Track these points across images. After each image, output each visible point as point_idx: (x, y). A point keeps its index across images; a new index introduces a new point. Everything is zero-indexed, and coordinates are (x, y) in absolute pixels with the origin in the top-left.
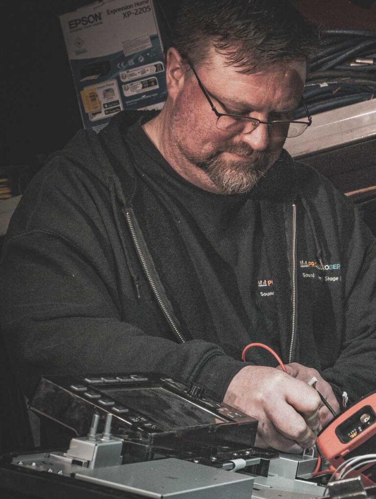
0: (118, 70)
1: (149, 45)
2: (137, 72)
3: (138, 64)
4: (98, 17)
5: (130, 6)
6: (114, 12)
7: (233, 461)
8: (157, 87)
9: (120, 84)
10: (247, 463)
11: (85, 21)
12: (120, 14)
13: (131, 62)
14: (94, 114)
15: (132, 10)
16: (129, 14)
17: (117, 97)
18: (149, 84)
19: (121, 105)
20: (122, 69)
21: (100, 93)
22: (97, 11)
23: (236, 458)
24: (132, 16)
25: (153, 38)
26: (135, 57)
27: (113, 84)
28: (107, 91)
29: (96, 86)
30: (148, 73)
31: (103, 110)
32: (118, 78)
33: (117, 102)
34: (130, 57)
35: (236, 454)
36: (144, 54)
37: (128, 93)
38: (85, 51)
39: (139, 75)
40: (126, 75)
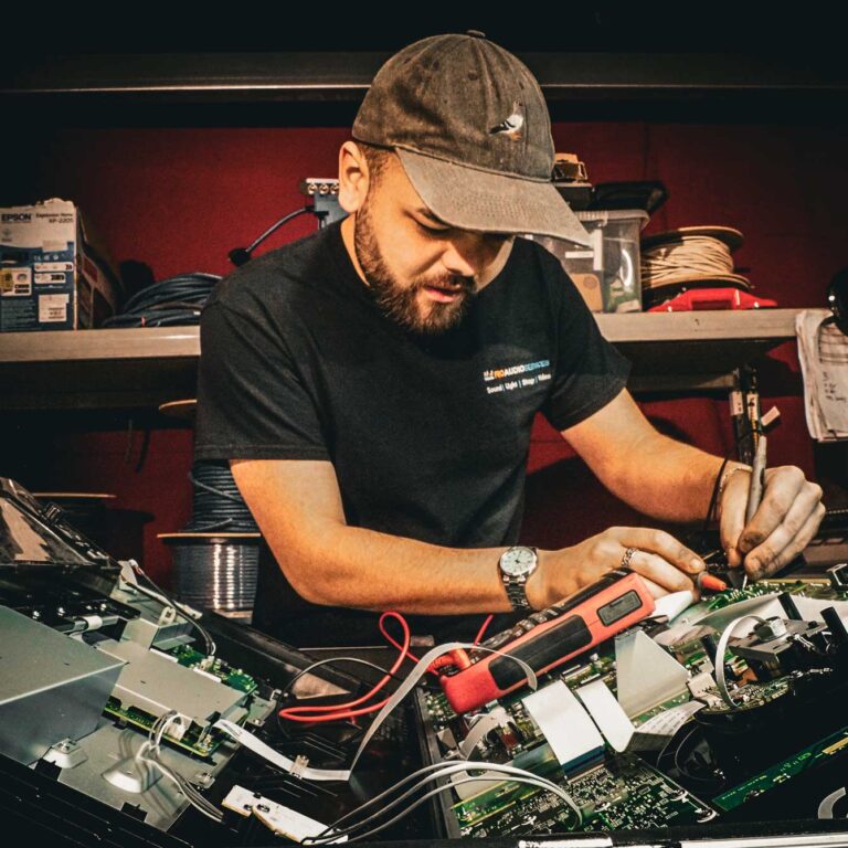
0: (34, 261)
1: (65, 248)
2: (50, 266)
3: (52, 260)
4: (28, 217)
5: (57, 215)
6: (42, 216)
7: (86, 618)
8: (64, 281)
9: (34, 272)
10: (104, 622)
11: (17, 217)
12: (46, 219)
13: (47, 258)
14: (6, 291)
15: (57, 218)
16: (54, 221)
17: (28, 282)
18: (58, 277)
19: (30, 289)
20: (37, 261)
21: (15, 276)
22: (28, 213)
23: (91, 613)
24: (57, 223)
25: (70, 244)
26: (51, 255)
27: (28, 271)
28: (21, 275)
29: (13, 269)
30: (59, 269)
31: (14, 289)
32: (33, 268)
33: (27, 286)
34: (48, 253)
35: (89, 608)
36: (59, 253)
37: (37, 281)
38: (9, 240)
39: (52, 270)
40: (39, 266)
